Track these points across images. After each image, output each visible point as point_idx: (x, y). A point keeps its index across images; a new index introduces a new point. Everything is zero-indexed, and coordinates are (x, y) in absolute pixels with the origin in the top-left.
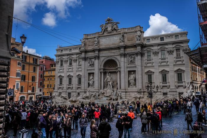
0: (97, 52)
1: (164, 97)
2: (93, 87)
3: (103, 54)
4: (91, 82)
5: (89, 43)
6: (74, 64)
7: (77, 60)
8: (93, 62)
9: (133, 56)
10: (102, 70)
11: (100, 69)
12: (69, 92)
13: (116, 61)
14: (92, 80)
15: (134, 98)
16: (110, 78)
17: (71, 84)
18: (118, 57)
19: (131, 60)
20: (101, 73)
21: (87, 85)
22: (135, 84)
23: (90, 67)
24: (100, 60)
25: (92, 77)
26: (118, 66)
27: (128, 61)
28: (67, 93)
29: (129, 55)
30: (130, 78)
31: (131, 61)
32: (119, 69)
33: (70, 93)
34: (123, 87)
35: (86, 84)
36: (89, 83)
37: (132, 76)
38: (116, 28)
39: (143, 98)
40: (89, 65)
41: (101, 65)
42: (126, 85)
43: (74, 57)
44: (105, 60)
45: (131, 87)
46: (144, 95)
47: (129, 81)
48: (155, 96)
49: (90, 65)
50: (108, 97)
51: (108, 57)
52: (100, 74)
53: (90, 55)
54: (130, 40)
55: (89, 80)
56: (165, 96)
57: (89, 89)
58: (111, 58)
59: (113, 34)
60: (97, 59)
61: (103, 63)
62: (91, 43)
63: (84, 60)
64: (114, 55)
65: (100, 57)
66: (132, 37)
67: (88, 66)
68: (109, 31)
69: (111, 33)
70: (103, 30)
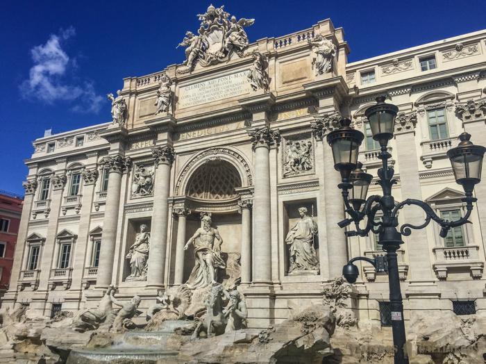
0: (163, 136)
1: (459, 324)
2: (142, 277)
3: (187, 142)
4: (136, 257)
5: (142, 108)
6: (86, 190)
7: (96, 175)
9: (306, 142)
10: (181, 206)
11: (174, 201)
12: (56, 301)
13: (236, 163)
14: (142, 246)
15: (300, 325)
16: (209, 238)
17: (67, 266)
18: (245, 151)
19: (295, 156)
20: (176, 217)
22: (314, 262)
23: (138, 195)
24: (173, 165)
25: (141, 236)
26: (245, 185)
27: (285, 164)
28: (49, 306)
29: (287, 138)
30: (290, 233)
31: (297, 162)
32: (245, 197)
33: (59, 305)
34: (260, 274)
36: (128, 261)
37: (301, 226)
38: (237, 42)
39: (352, 324)
41: (178, 187)
42: (275, 266)
43: (90, 162)
44: (194, 167)
45: (296, 271)
46: (355, 308)
47: (287, 247)
48: (414, 319)
49: (140, 189)
50: (191, 318)
51: (207, 150)
52: (170, 219)
53: (142, 148)
54: (292, 79)
55: (129, 249)
56: (465, 317)
58: (218, 155)
59: (229, 63)
60: (163, 160)
61: (186, 177)
62: (147, 107)
63: (115, 169)
64: (227, 142)
65: (177, 154)
66: (299, 68)
67: (131, 192)
68: (211, 58)
69: (221, 62)
70: (192, 53)
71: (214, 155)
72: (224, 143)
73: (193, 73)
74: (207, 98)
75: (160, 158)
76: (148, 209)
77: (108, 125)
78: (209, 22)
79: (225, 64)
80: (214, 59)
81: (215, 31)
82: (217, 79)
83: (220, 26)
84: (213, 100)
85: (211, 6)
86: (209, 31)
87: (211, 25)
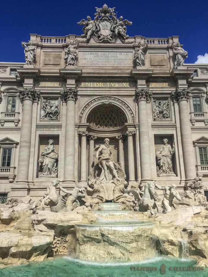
0: (72, 82)
2: (54, 175)
4: (48, 162)
8: (57, 107)
10: (84, 129)
11: (79, 126)
14: (53, 154)
16: (108, 152)
18: (129, 101)
20: (80, 136)
21: (33, 168)
22: (172, 169)
24: (77, 102)
25: (50, 147)
26: (130, 121)
27: (153, 113)
29: (154, 98)
31: (161, 112)
32: (131, 129)
35: (31, 166)
40: (43, 113)
41: (81, 117)
42: (153, 171)
44: (93, 105)
49: (48, 114)
50: (111, 201)
51: (103, 97)
52: (77, 138)
54: (156, 64)
55: (41, 155)
57: (40, 179)
58: (110, 101)
59: (115, 45)
60: (72, 97)
61: (86, 112)
62: (52, 59)
63: (29, 97)
64: (117, 94)
65: (79, 95)
66: (160, 59)
67: (40, 116)
68: (104, 38)
69: (110, 43)
70: (90, 31)
71: (107, 101)
72: (115, 94)
73: (88, 44)
74: (100, 63)
75: (71, 96)
76: (56, 129)
77: (24, 65)
78: (103, 15)
79: (112, 45)
80: (106, 39)
81: (106, 22)
82: (107, 53)
83: (109, 20)
84: (105, 66)
85: (105, 5)
86: (101, 20)
87: (103, 17)
